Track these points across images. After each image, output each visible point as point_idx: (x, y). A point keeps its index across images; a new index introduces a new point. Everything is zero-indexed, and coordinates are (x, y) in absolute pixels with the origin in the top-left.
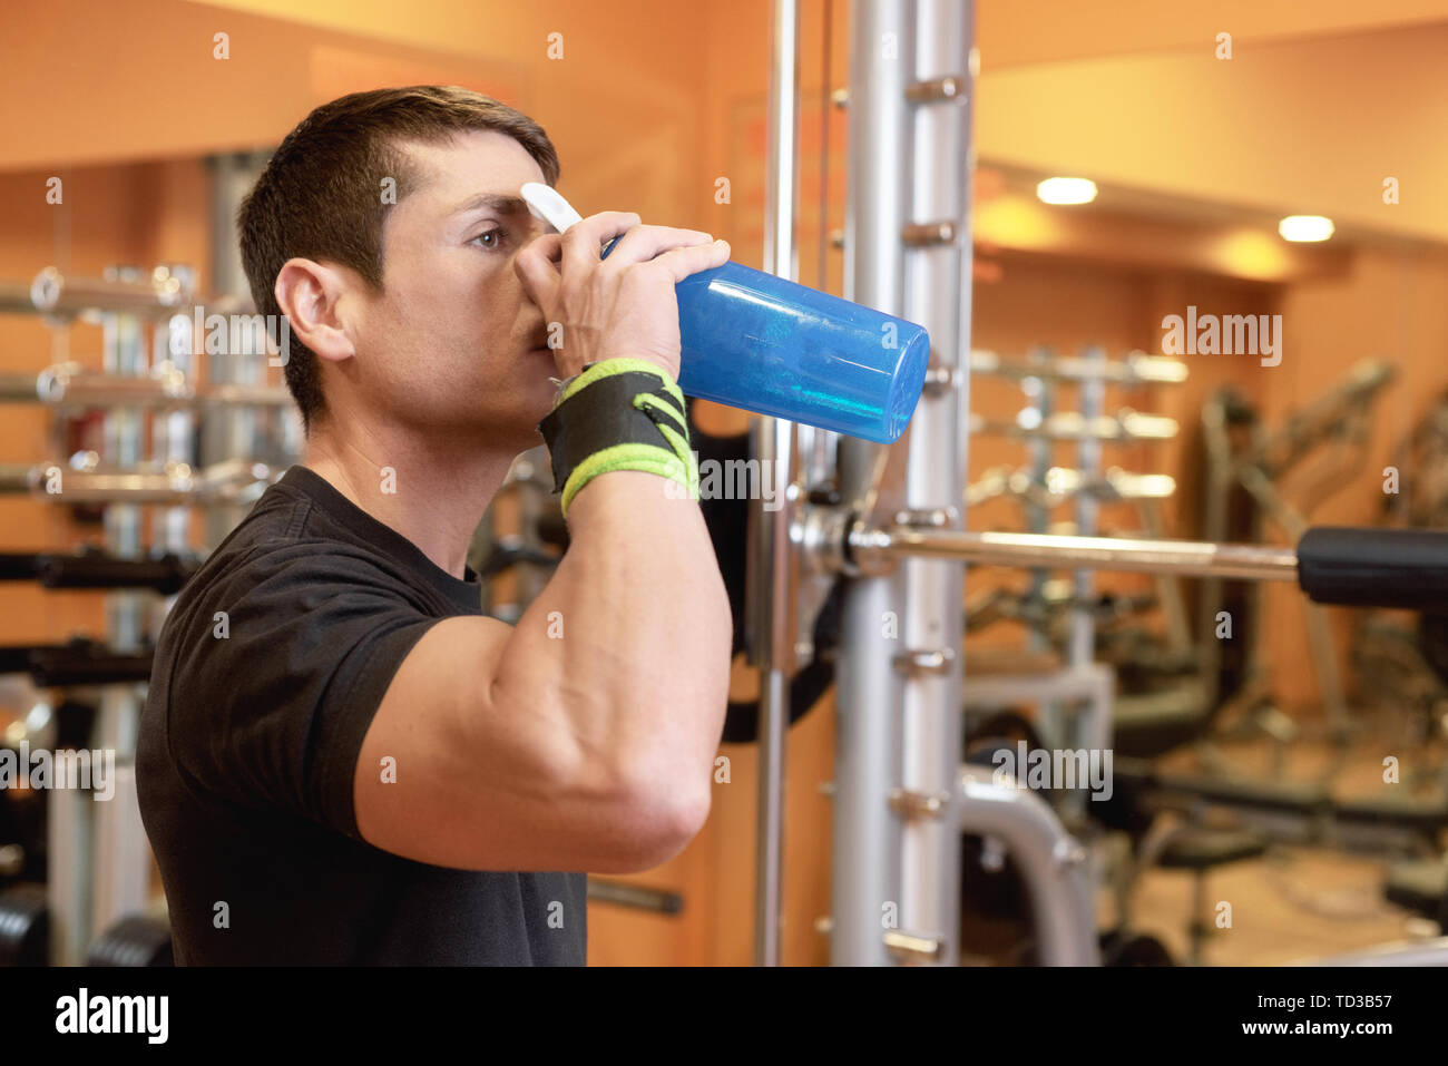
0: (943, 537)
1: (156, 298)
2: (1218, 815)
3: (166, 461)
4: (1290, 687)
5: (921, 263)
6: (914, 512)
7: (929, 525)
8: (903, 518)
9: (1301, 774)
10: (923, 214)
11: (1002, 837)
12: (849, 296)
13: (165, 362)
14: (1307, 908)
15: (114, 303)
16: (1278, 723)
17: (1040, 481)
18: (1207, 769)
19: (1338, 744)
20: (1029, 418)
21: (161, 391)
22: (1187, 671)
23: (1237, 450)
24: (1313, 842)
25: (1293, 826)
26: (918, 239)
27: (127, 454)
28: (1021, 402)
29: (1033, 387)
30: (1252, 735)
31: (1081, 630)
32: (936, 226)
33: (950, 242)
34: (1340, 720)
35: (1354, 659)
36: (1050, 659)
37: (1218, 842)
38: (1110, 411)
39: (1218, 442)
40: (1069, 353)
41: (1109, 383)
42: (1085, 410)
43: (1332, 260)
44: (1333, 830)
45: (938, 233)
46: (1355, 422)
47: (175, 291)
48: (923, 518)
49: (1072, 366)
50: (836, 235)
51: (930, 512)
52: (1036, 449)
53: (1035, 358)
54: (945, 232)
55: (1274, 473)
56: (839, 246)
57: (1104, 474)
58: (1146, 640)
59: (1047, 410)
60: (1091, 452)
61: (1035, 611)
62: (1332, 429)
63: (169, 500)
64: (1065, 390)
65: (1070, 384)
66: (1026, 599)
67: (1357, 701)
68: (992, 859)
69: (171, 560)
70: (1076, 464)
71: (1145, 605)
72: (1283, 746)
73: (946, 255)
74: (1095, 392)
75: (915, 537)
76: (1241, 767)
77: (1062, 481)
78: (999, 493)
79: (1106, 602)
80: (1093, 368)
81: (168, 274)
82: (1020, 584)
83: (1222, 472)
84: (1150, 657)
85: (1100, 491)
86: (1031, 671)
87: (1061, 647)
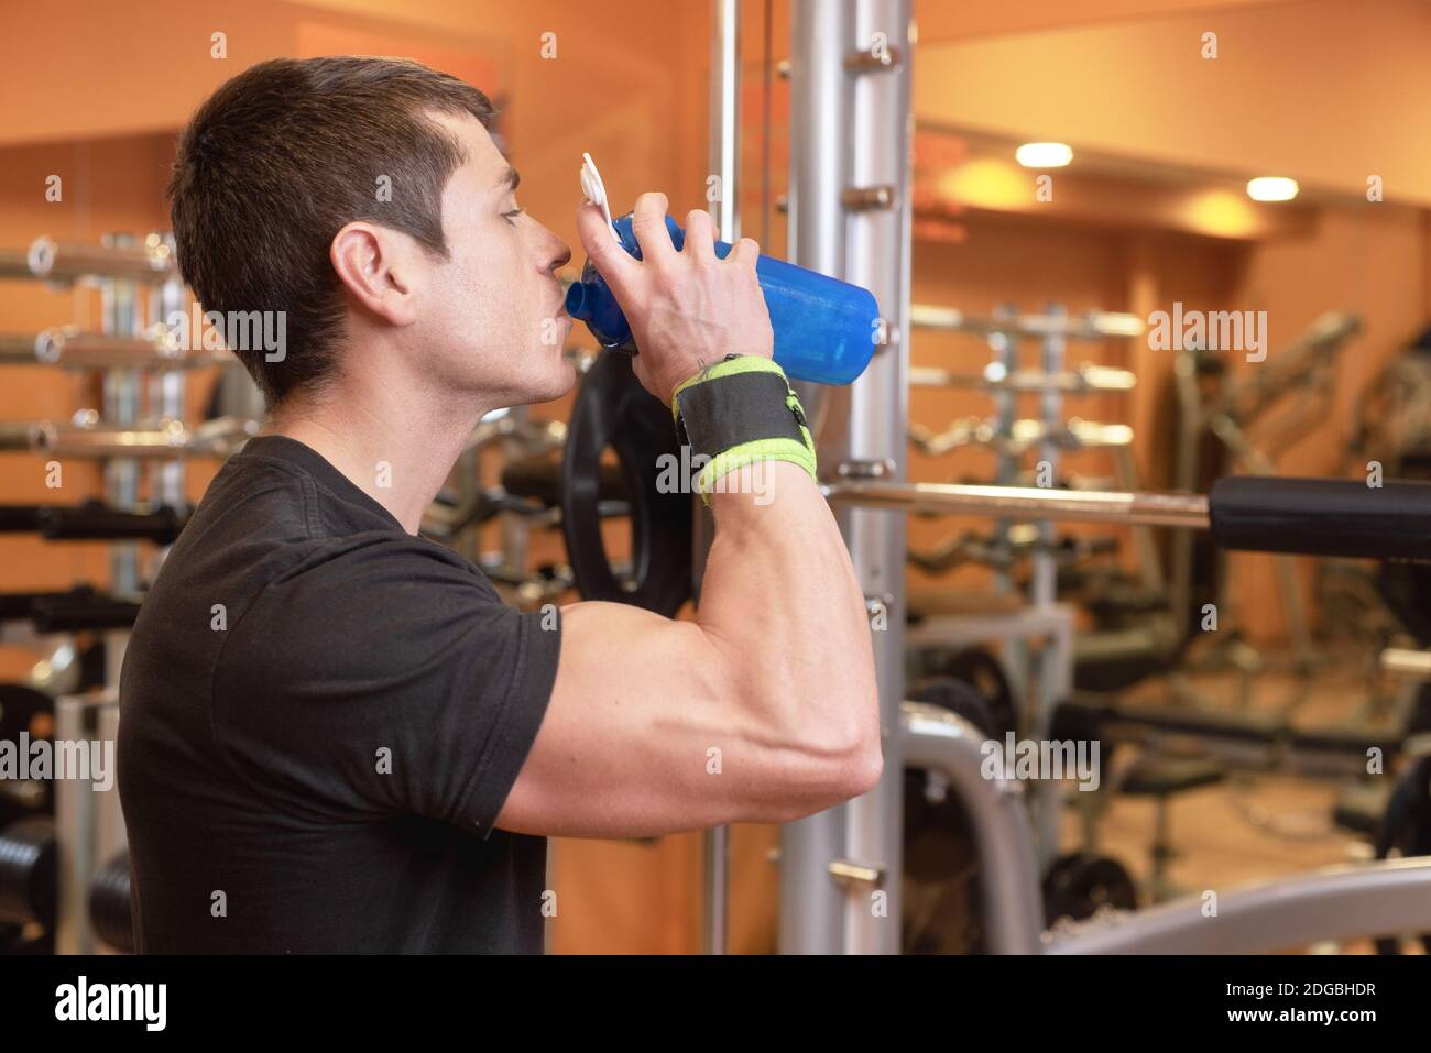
0: (880, 486)
1: (148, 264)
2: (1182, 743)
3: (161, 417)
4: (1260, 622)
5: (861, 226)
6: (855, 464)
7: (870, 477)
8: (844, 469)
9: (1266, 703)
10: (863, 179)
11: (945, 770)
12: (792, 260)
13: (159, 324)
14: (1267, 829)
15: (111, 269)
16: (1246, 656)
17: (1006, 431)
18: (1177, 700)
19: (1303, 674)
20: (996, 372)
21: (154, 352)
22: (1159, 607)
23: (1206, 399)
24: (1272, 768)
25: (1255, 754)
26: (857, 202)
27: (125, 411)
28: (988, 357)
29: (998, 342)
30: (1221, 667)
31: (1045, 571)
32: (874, 190)
33: (888, 205)
34: (1306, 652)
35: (1318, 596)
36: (1013, 598)
37: (1182, 769)
38: (1071, 364)
39: (1189, 391)
40: (1033, 311)
41: (1070, 337)
42: (1046, 364)
43: (1300, 217)
44: (1292, 758)
45: (876, 197)
46: (1320, 373)
47: (165, 256)
48: (863, 470)
49: (1033, 322)
50: (781, 199)
51: (869, 464)
52: (1001, 400)
53: (1000, 314)
54: (883, 196)
55: (1242, 420)
56: (783, 210)
57: (1066, 424)
58: (1118, 579)
59: (1012, 364)
60: (1053, 403)
61: (1001, 555)
62: (1298, 378)
63: (164, 455)
64: (1027, 346)
65: (1035, 338)
66: (992, 543)
67: (1321, 635)
68: (936, 792)
69: (165, 511)
70: (1041, 415)
71: (1109, 547)
72: (1249, 677)
73: (887, 218)
74: (1057, 346)
75: (860, 487)
76: (1211, 697)
77: (1027, 431)
78: (965, 443)
79: (1068, 544)
80: (1054, 323)
81: (159, 241)
82: (986, 529)
83: (1193, 419)
84: (1121, 595)
85: (1062, 441)
86: (995, 610)
87: (1025, 587)
